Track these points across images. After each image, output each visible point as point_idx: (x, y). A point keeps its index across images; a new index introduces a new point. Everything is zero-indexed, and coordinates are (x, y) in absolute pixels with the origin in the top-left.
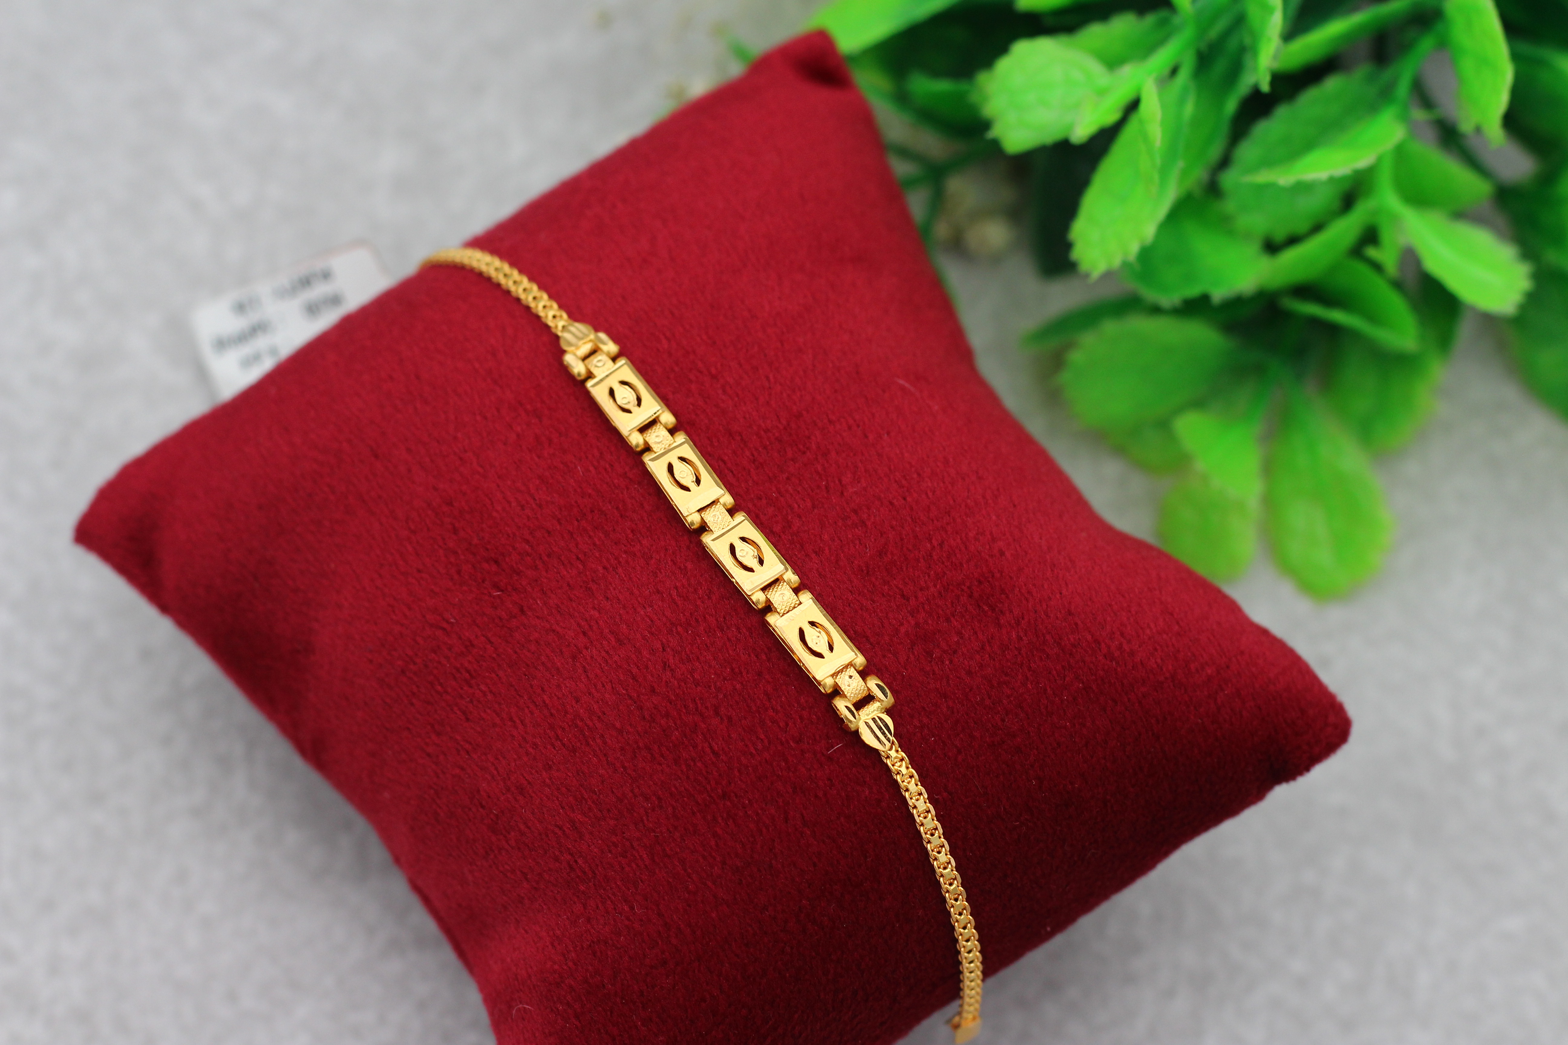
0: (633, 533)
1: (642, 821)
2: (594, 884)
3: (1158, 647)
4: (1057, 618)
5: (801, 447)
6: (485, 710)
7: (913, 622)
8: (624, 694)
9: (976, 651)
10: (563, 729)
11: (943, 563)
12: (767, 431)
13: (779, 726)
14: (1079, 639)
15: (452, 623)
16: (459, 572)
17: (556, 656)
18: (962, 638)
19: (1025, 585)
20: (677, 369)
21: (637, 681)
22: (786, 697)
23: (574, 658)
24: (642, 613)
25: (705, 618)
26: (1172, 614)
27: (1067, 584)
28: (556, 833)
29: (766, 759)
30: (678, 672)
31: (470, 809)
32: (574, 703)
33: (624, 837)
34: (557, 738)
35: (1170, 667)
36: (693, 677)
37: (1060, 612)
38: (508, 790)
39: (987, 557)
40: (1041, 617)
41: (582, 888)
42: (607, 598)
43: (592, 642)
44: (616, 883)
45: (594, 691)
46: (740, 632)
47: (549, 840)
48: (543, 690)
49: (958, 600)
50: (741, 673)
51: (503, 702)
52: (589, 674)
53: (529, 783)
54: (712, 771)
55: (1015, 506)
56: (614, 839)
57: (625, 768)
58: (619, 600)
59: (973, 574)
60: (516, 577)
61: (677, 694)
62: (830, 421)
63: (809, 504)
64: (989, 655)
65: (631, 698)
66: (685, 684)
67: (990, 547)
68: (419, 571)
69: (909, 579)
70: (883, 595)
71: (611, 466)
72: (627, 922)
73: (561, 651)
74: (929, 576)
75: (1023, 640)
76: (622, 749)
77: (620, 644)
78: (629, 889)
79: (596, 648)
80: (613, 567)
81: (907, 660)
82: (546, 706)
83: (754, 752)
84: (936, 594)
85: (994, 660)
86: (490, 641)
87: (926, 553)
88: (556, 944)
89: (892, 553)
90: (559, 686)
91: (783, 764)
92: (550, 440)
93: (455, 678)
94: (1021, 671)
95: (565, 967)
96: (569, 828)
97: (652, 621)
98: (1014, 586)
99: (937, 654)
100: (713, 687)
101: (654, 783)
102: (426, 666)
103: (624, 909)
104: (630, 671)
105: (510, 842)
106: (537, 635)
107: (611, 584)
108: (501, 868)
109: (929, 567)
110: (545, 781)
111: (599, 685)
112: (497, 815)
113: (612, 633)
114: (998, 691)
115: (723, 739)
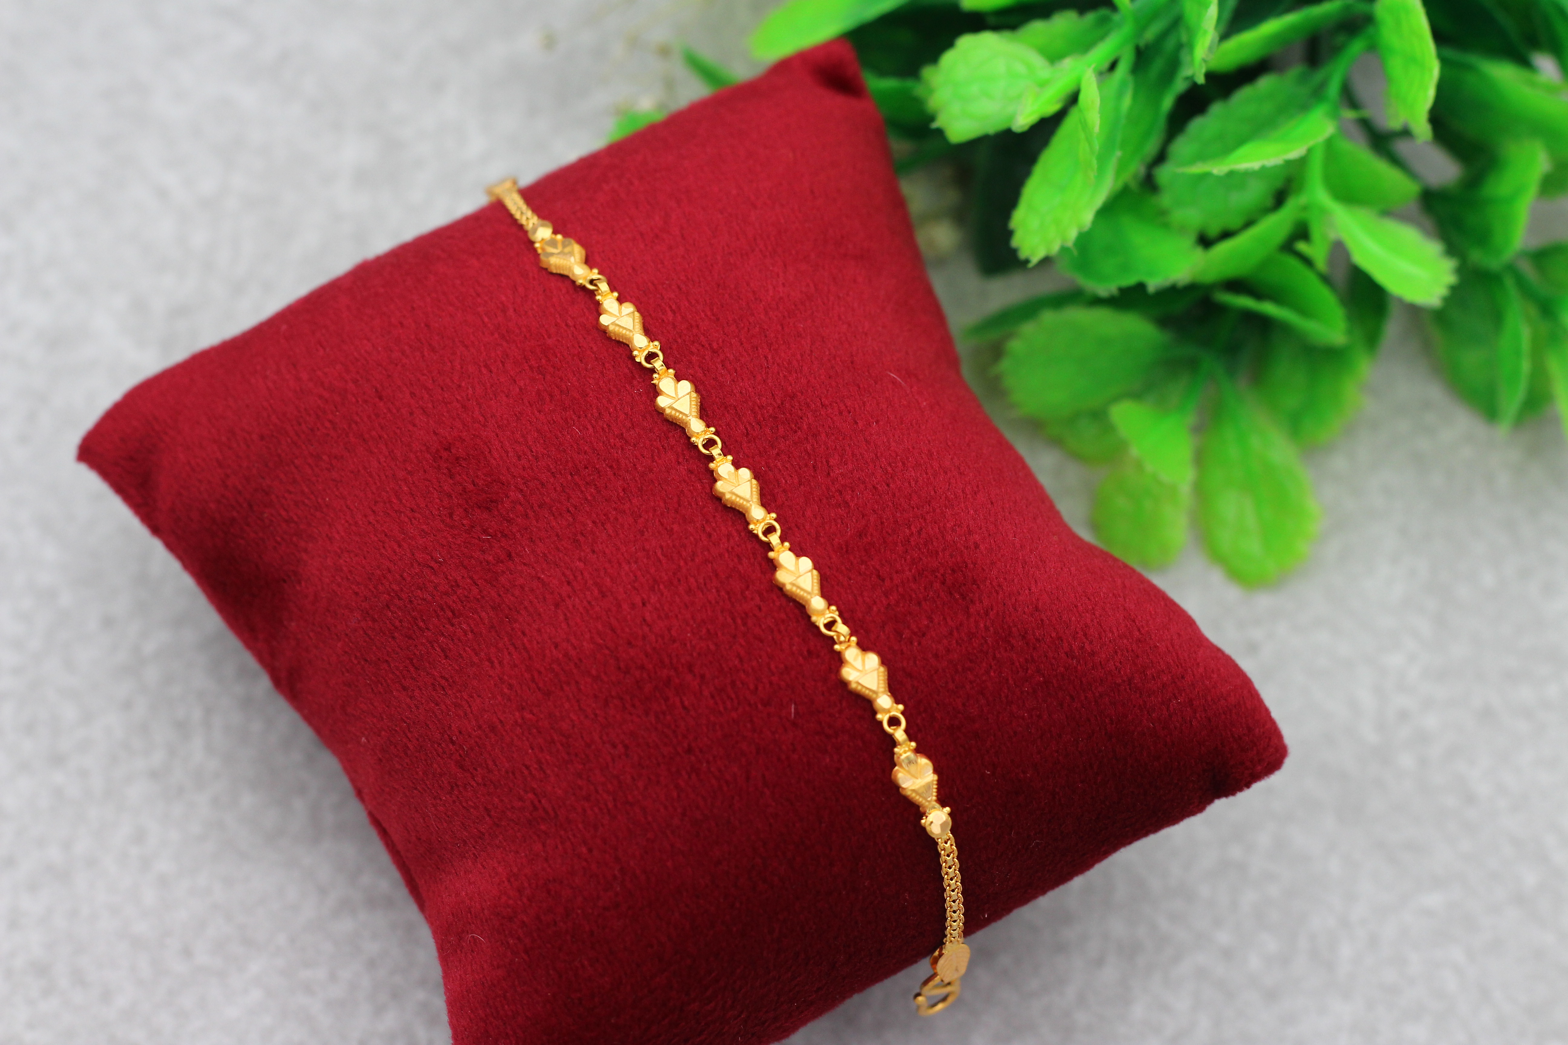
0: (624, 492)
1: (608, 767)
2: (555, 825)
3: (1118, 651)
4: (1024, 613)
5: (793, 426)
6: (464, 649)
8: (602, 644)
9: (944, 636)
10: (540, 673)
11: (920, 549)
12: (761, 407)
13: (749, 689)
14: (1044, 634)
15: (440, 562)
16: (451, 516)
17: (539, 602)
18: (932, 622)
19: (996, 578)
20: (679, 341)
21: (615, 633)
23: (557, 606)
24: (627, 568)
26: (1134, 621)
27: (1036, 582)
28: (523, 773)
29: (733, 719)
31: (440, 744)
32: (552, 648)
33: (589, 781)
34: (533, 680)
35: (1128, 671)
36: (670, 633)
37: (1028, 607)
38: (480, 727)
39: (963, 548)
40: (1009, 611)
41: (543, 827)
42: (594, 551)
43: (575, 592)
44: (577, 825)
45: (573, 638)
48: (523, 633)
49: (931, 586)
50: (717, 634)
51: (483, 642)
52: (570, 622)
53: (501, 721)
54: (680, 725)
55: (992, 503)
56: (579, 782)
57: (596, 715)
58: (605, 553)
59: (947, 562)
60: (506, 524)
61: (654, 648)
62: (823, 405)
63: (796, 481)
64: (957, 641)
65: (608, 648)
66: (662, 639)
67: (966, 539)
68: (412, 510)
69: (886, 561)
70: (860, 573)
71: (608, 426)
72: (584, 864)
73: (544, 598)
74: (905, 560)
75: (990, 630)
77: (603, 596)
78: (589, 832)
79: (579, 597)
80: (602, 523)
82: (525, 649)
83: (723, 710)
84: (910, 578)
85: (961, 646)
86: (475, 583)
87: (904, 538)
88: (512, 880)
89: (872, 535)
90: (539, 630)
91: (749, 725)
92: (551, 396)
93: (438, 616)
94: (985, 659)
95: (519, 903)
96: (536, 769)
97: (636, 577)
98: (986, 578)
99: (906, 634)
100: (688, 645)
101: (623, 732)
102: (411, 602)
103: (583, 851)
104: (610, 623)
105: (476, 779)
106: (522, 581)
107: (598, 538)
108: (464, 804)
109: (906, 552)
110: (517, 721)
111: (579, 633)
112: (466, 752)
113: (595, 584)
114: (962, 676)
115: (694, 695)
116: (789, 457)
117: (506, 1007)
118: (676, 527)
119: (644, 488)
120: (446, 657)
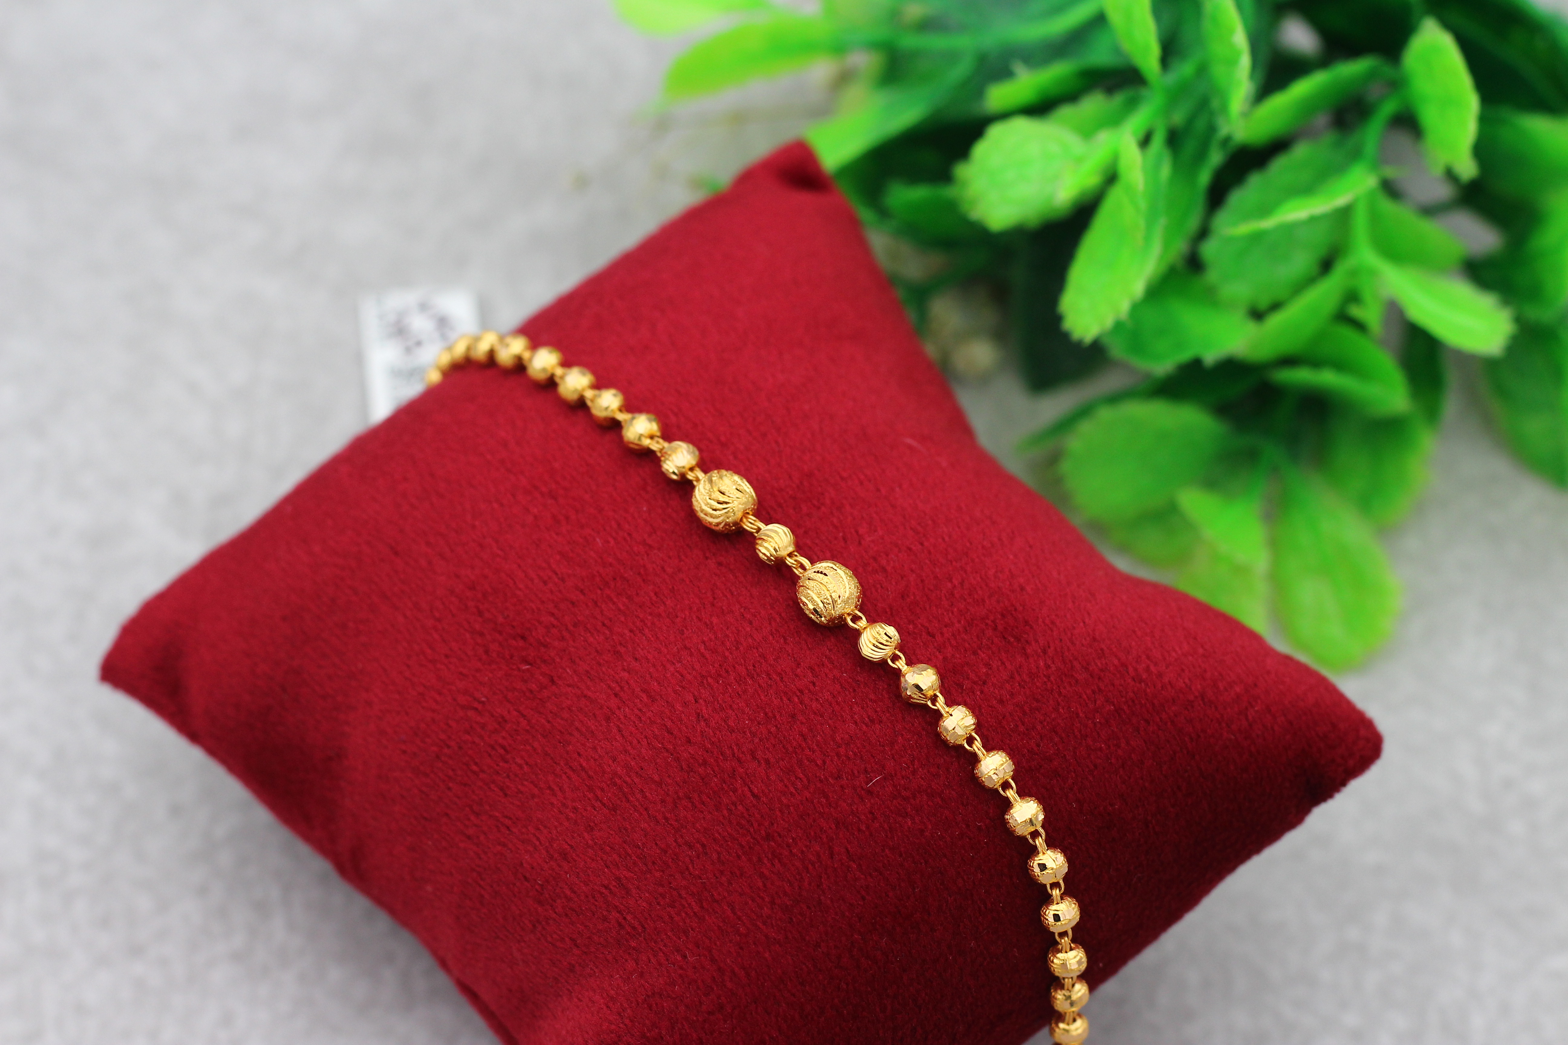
0: (657, 596)
1: (687, 869)
2: (644, 939)
3: (1185, 668)
4: (1083, 645)
5: (815, 502)
6: (522, 783)
7: (941, 657)
8: (660, 747)
9: (1005, 680)
10: (602, 790)
11: (965, 600)
13: (817, 765)
14: (1106, 663)
15: (483, 702)
16: (487, 652)
17: (590, 720)
18: (991, 669)
19: (1048, 616)
21: (672, 734)
22: (821, 736)
23: (608, 719)
24: (672, 669)
25: (734, 668)
26: (1195, 638)
27: (1089, 614)
28: (603, 893)
29: (806, 798)
30: (712, 722)
31: (514, 884)
32: (610, 762)
33: (671, 887)
34: (597, 798)
35: (1199, 686)
36: (727, 724)
37: (1085, 639)
38: (551, 858)
39: (1009, 593)
40: (1067, 645)
41: (633, 944)
42: (636, 659)
43: (624, 702)
44: (666, 934)
45: (629, 748)
46: (770, 679)
48: (579, 754)
49: (984, 634)
50: (775, 717)
51: (539, 772)
52: (624, 733)
53: (571, 847)
54: (753, 813)
55: (1031, 547)
56: (661, 890)
57: (666, 819)
58: (647, 659)
59: (995, 608)
60: (543, 649)
61: (713, 743)
62: (842, 478)
64: (1019, 683)
65: (667, 751)
66: (720, 731)
67: (1010, 583)
68: (447, 656)
69: (933, 617)
70: (908, 632)
71: (630, 535)
72: (681, 972)
73: (594, 714)
74: (952, 613)
75: (1051, 668)
76: (663, 801)
77: (653, 701)
78: (680, 939)
79: (628, 708)
80: (640, 630)
82: (583, 769)
83: (794, 791)
84: (961, 629)
85: (1024, 688)
86: (522, 714)
87: (947, 592)
88: (611, 1004)
89: (914, 594)
90: (595, 748)
91: (823, 800)
92: (567, 518)
93: (490, 755)
94: (1052, 697)
95: (621, 1025)
96: (615, 886)
97: (682, 676)
98: (1038, 617)
100: (748, 733)
101: (697, 831)
102: (460, 748)
103: (677, 959)
104: (665, 725)
105: (557, 910)
106: (569, 702)
107: (638, 645)
108: (549, 939)
109: (952, 605)
110: (587, 843)
111: (635, 742)
112: (541, 886)
113: (644, 691)
114: (1031, 717)
115: (762, 781)
116: (817, 533)
118: (715, 620)
119: (676, 588)
120: (506, 795)
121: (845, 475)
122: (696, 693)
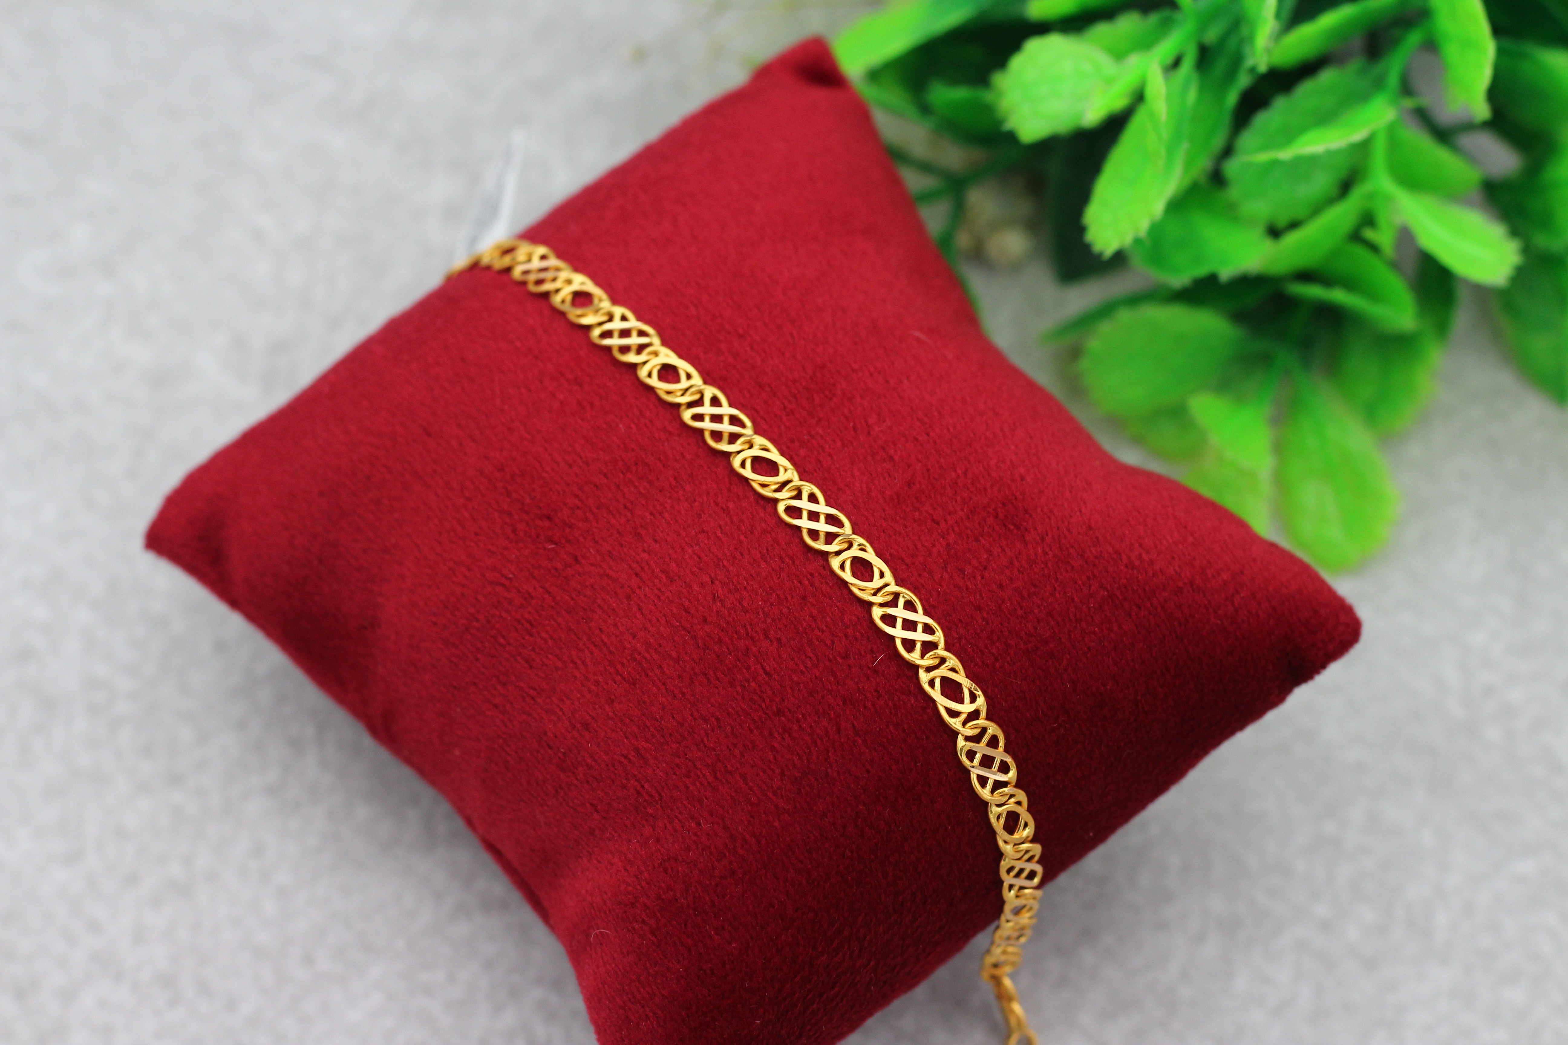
0: (676, 481)
1: (702, 741)
2: (661, 806)
3: (1175, 556)
4: (1079, 533)
5: (827, 393)
6: (547, 656)
7: (944, 544)
8: (678, 625)
9: (1005, 566)
10: (623, 665)
11: (968, 489)
12: (794, 381)
13: (826, 645)
14: (1101, 551)
15: (510, 579)
16: (514, 531)
17: (611, 598)
18: (991, 555)
19: (1047, 505)
21: (689, 613)
22: (830, 617)
23: (628, 598)
24: (690, 551)
25: (749, 551)
26: (1185, 527)
27: (1085, 503)
28: (622, 762)
29: (816, 676)
30: (727, 602)
31: (538, 751)
32: (631, 639)
33: (686, 758)
34: (618, 673)
35: (1188, 574)
36: (742, 605)
37: (1082, 528)
38: (574, 727)
39: (1010, 482)
40: (1064, 533)
41: (650, 811)
42: (656, 541)
43: (644, 582)
44: (682, 803)
45: (649, 625)
46: (783, 562)
47: (616, 769)
48: (601, 630)
49: (985, 522)
50: (786, 598)
51: (563, 646)
52: (643, 611)
53: (593, 718)
54: (766, 690)
55: (1031, 437)
56: (677, 761)
57: (683, 693)
58: (667, 541)
59: (997, 497)
60: (568, 530)
61: (728, 622)
62: (853, 370)
63: (839, 444)
64: (1018, 569)
65: (684, 629)
66: (735, 612)
67: (1011, 473)
68: (476, 534)
69: (938, 505)
70: (914, 520)
71: (651, 421)
72: (694, 838)
73: (615, 593)
74: (956, 501)
75: (1048, 555)
76: (680, 677)
77: (671, 581)
78: (695, 807)
79: (648, 587)
80: (660, 513)
81: (941, 577)
82: (605, 644)
83: (804, 670)
84: (963, 517)
85: (1023, 573)
86: (547, 591)
87: (951, 481)
88: (628, 867)
89: (920, 483)
90: (615, 625)
91: (832, 678)
92: (592, 404)
93: (516, 629)
94: (1049, 582)
95: (639, 887)
96: (634, 756)
97: (700, 558)
98: (1037, 506)
99: (968, 570)
100: (761, 613)
101: (712, 706)
102: (489, 622)
103: (692, 826)
104: (682, 604)
105: (578, 777)
106: (592, 581)
107: (658, 527)
108: (571, 804)
109: (956, 493)
110: (608, 715)
111: (654, 620)
112: (564, 754)
113: (662, 571)
114: (1028, 601)
115: (774, 659)
117: (642, 990)
118: (731, 505)
119: (694, 474)
120: (531, 667)
121: (856, 367)
122: (713, 575)
